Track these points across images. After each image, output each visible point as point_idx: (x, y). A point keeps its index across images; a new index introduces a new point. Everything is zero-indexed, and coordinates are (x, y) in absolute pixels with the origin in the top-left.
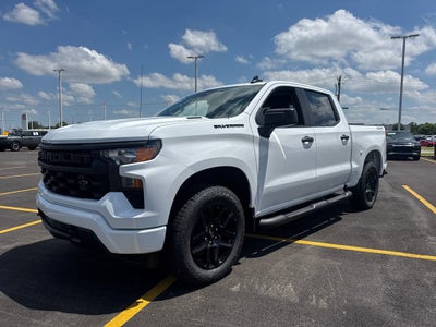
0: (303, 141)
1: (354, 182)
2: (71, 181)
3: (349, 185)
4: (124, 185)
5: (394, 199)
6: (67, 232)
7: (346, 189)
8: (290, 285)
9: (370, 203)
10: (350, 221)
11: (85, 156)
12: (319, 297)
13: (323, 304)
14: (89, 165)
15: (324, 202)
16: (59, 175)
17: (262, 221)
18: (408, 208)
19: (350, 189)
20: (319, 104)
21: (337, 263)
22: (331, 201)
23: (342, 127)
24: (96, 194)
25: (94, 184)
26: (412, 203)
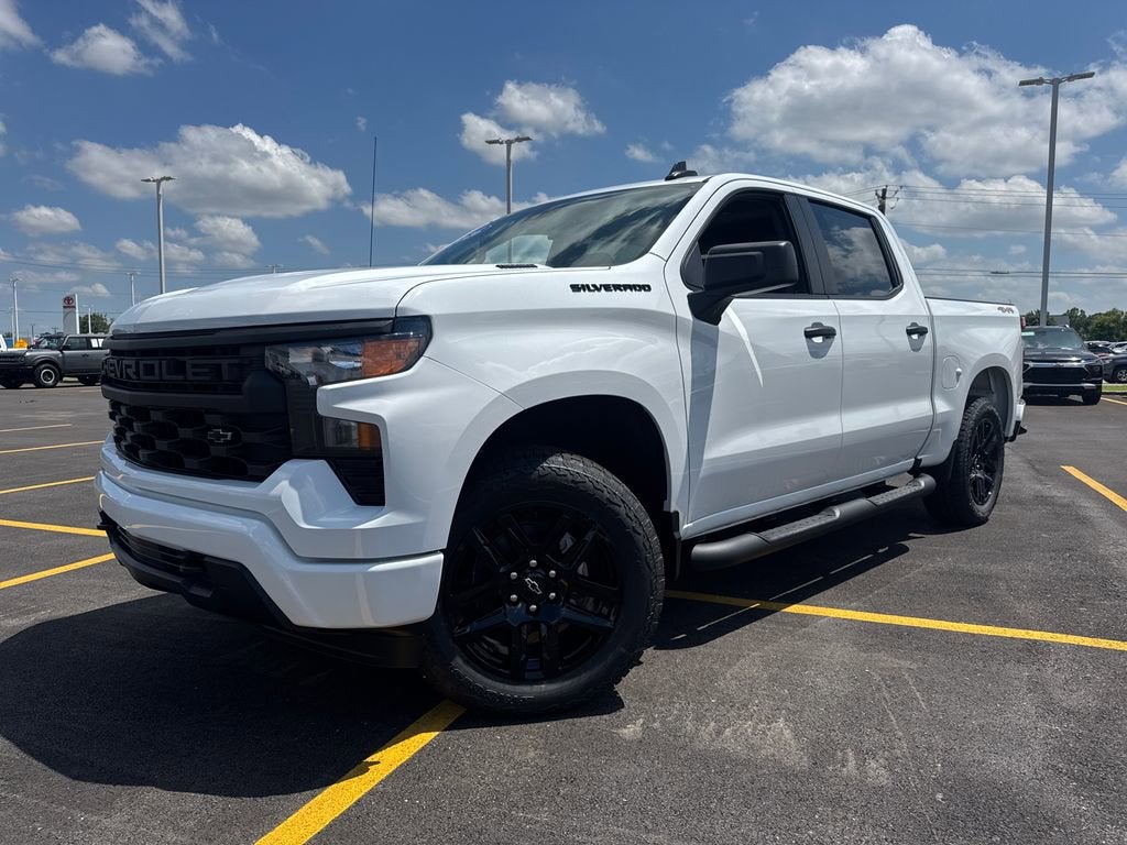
0: (809, 335)
1: (938, 453)
2: (185, 433)
3: (927, 459)
4: (330, 441)
5: (1041, 500)
6: (174, 571)
7: (917, 470)
8: (781, 723)
9: (982, 509)
10: (929, 555)
11: (225, 363)
12: (863, 755)
13: (877, 772)
14: (235, 388)
15: (860, 504)
16: (156, 416)
17: (699, 549)
18: (1083, 521)
19: (930, 470)
20: (847, 246)
21: (906, 664)
22: (881, 499)
23: (908, 303)
24: (251, 465)
25: (248, 437)
26: (1093, 510)
